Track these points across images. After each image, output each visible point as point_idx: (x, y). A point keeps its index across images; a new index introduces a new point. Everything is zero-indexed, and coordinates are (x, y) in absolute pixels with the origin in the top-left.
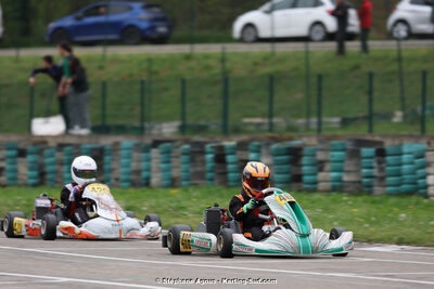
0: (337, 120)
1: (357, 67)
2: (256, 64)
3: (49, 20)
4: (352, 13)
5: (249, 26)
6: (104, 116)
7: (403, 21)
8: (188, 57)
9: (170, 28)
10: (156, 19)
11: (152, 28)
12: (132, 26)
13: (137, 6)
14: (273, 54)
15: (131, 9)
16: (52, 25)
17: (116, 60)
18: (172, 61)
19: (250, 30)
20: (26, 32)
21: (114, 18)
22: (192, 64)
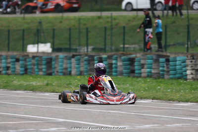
1: (174, 22)
5: (129, 3)
14: (137, 16)
17: (68, 19)
18: (93, 19)
19: (129, 5)
22: (101, 20)
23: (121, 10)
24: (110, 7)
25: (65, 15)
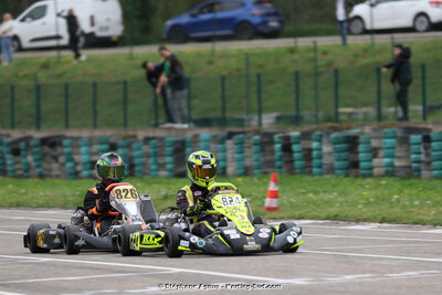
2: (356, 56)
3: (169, 17)
8: (292, 51)
9: (281, 22)
10: (268, 15)
11: (264, 23)
12: (245, 22)
14: (373, 45)
15: (243, 5)
16: (170, 23)
17: (224, 56)
18: (278, 54)
19: (357, 22)
20: (146, 29)
22: (296, 57)
24: (315, 26)
25: (220, 46)
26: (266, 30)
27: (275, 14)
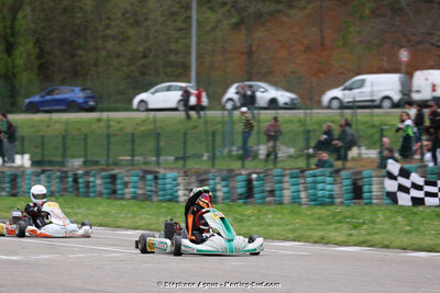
0: (172, 158)
1: (195, 127)
2: (138, 124)
3: (27, 97)
4: (204, 94)
5: (142, 101)
6: (43, 155)
7: (230, 99)
8: (99, 120)
9: (96, 102)
10: (88, 97)
11: (86, 103)
12: (74, 101)
13: (77, 89)
14: (148, 118)
15: (73, 91)
16: (27, 101)
17: (57, 122)
18: (90, 122)
19: (143, 104)
20: (14, 104)
21: (59, 97)
22: (102, 124)
23: (133, 110)
24: (119, 105)
25: (55, 116)
26: (87, 107)
27: (93, 97)
